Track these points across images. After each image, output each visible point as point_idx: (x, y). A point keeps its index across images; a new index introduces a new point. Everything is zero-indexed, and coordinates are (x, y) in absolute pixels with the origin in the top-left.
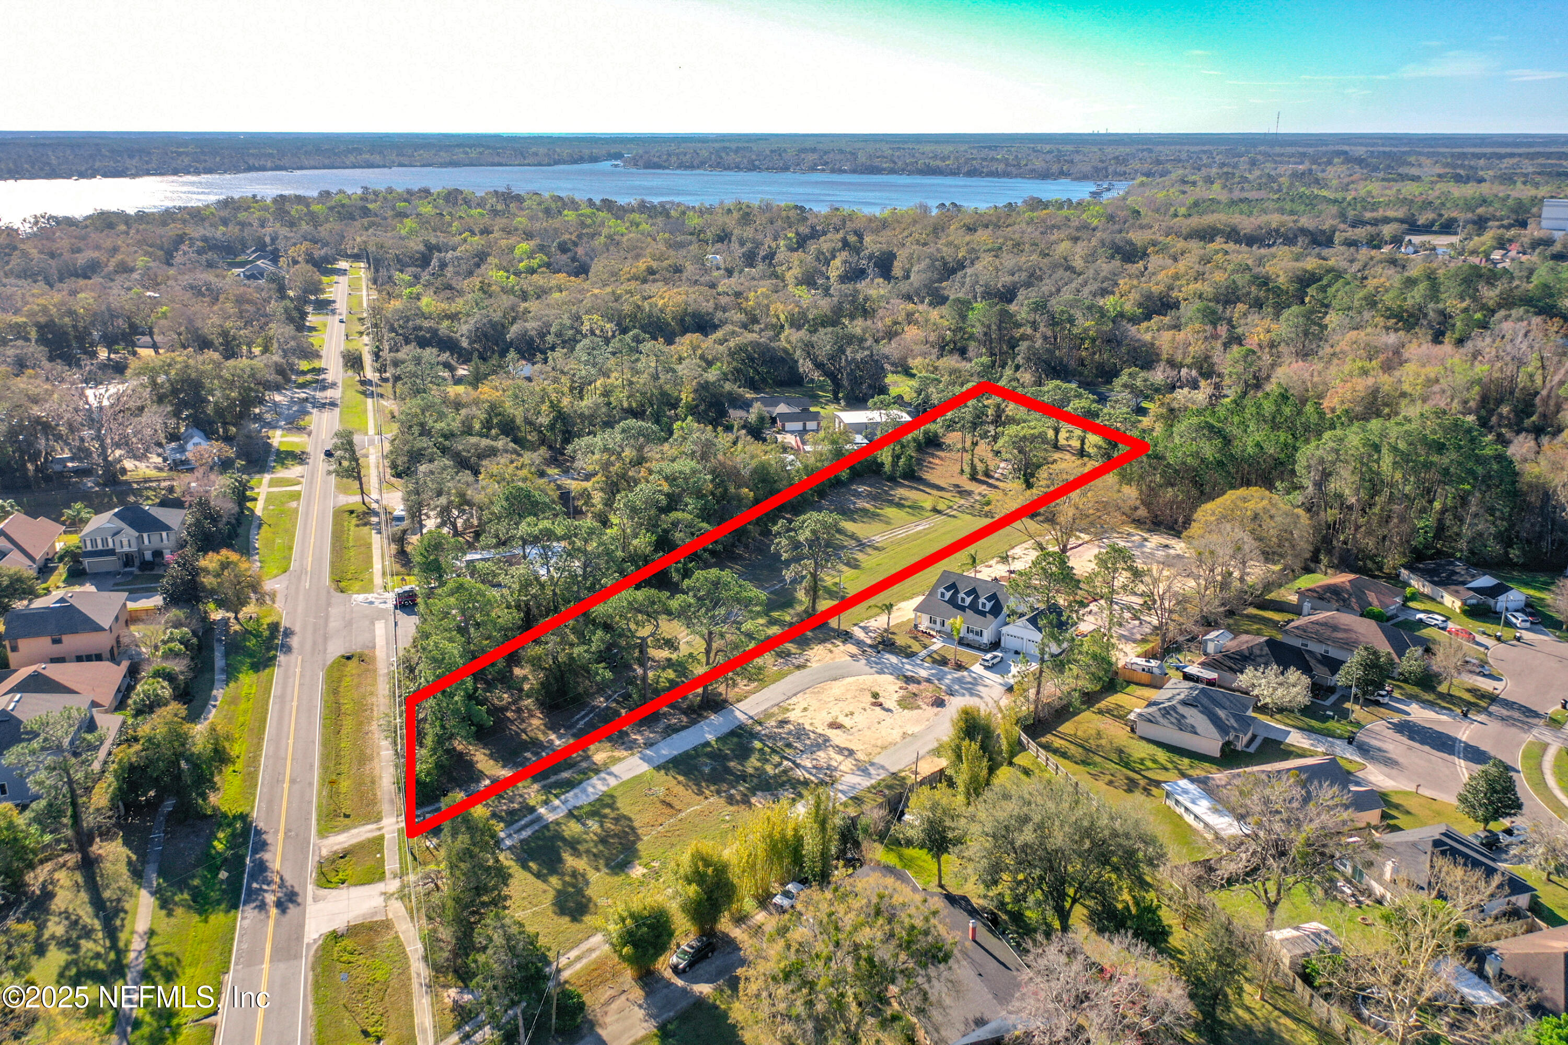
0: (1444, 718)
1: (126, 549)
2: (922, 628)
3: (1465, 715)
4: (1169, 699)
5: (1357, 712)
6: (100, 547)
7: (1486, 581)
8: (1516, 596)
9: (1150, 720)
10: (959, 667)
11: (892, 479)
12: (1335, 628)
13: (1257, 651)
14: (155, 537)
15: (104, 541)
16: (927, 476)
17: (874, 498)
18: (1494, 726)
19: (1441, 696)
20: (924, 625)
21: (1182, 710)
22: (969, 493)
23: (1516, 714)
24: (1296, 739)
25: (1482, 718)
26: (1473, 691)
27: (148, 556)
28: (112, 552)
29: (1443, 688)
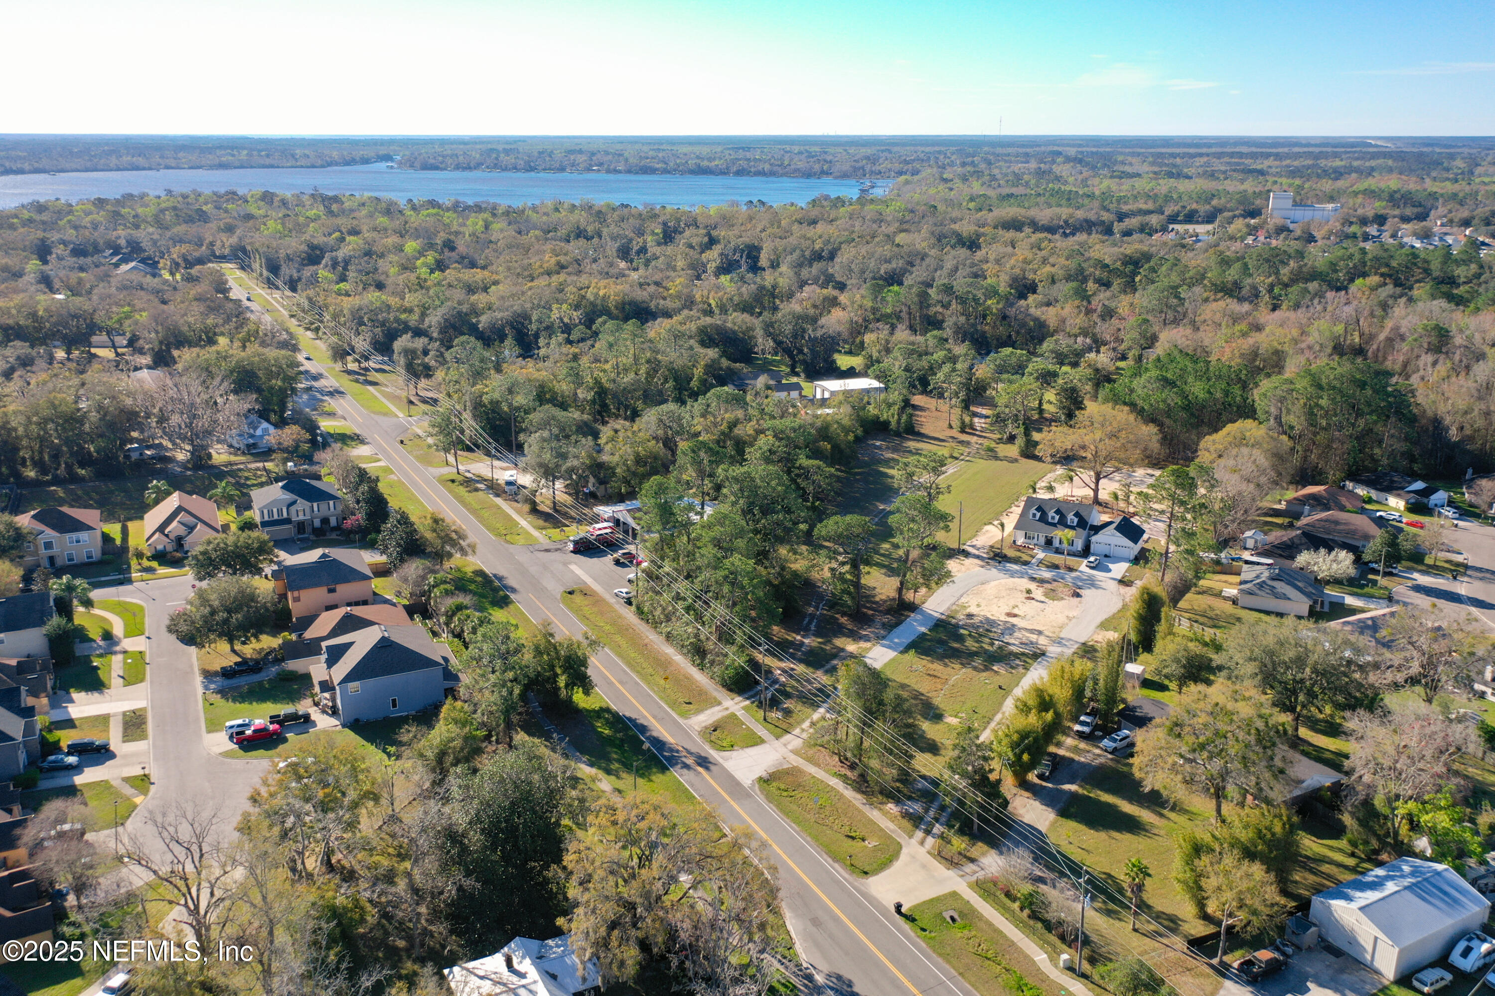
0: (1441, 581)
1: (301, 517)
2: (1019, 543)
3: (1455, 578)
4: (1258, 577)
5: (1382, 581)
6: (276, 517)
7: (1419, 485)
8: (1440, 496)
9: (1250, 593)
10: (1071, 569)
11: (898, 434)
12: (1337, 523)
13: (1297, 541)
14: (324, 505)
15: (280, 512)
16: (922, 431)
17: (895, 450)
18: (1478, 584)
19: (1429, 566)
20: (1021, 541)
21: (1270, 583)
22: (968, 443)
23: (1488, 575)
24: (1350, 600)
25: (1466, 579)
26: (1447, 561)
27: (317, 523)
28: (288, 521)
29: (1429, 560)
